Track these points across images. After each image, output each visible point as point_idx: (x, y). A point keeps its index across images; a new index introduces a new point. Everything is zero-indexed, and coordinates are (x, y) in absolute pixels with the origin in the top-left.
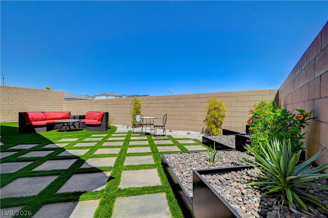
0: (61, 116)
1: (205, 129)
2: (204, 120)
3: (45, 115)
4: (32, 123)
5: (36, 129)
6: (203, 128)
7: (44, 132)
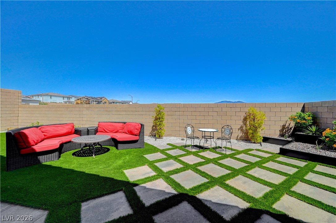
0: (64, 131)
1: (239, 136)
2: (239, 128)
3: (42, 132)
4: (34, 150)
5: (41, 158)
6: (238, 136)
7: (55, 161)
